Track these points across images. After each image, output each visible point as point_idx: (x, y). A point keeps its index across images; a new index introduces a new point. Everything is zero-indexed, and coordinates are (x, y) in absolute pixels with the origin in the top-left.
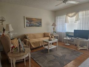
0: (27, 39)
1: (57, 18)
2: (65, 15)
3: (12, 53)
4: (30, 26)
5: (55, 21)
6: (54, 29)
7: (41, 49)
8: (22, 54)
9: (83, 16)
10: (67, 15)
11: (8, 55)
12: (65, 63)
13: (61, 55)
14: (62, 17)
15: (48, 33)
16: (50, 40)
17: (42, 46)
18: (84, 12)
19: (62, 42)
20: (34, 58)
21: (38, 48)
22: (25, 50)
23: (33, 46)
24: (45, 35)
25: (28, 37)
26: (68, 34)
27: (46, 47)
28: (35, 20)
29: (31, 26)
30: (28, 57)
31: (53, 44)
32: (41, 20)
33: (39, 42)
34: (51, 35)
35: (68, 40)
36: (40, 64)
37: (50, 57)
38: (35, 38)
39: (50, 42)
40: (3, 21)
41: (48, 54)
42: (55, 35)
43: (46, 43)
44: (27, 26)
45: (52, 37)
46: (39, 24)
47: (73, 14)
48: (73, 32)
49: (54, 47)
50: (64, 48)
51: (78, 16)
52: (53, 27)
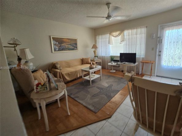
0: (58, 69)
1: (97, 37)
2: (109, 34)
3: (37, 92)
4: (59, 50)
5: (96, 41)
6: (95, 52)
7: (80, 80)
8: (54, 93)
9: (129, 35)
10: (110, 34)
11: (32, 97)
12: (112, 95)
13: (106, 85)
14: (104, 36)
15: (87, 59)
16: (91, 68)
17: (81, 77)
18: (130, 31)
19: (106, 68)
20: (71, 94)
21: (75, 79)
22: (57, 85)
23: (68, 78)
24: (83, 62)
25: (58, 66)
26: (112, 59)
27: (87, 78)
28: (68, 41)
29: (61, 49)
30: (64, 95)
31: (95, 72)
32: (76, 40)
33: (76, 72)
34: (91, 61)
35: (114, 66)
36: (81, 102)
37: (93, 90)
38: (69, 67)
39: (91, 71)
40: (17, 45)
41: (90, 86)
42: (97, 60)
43: (86, 73)
44: (55, 50)
45: (93, 64)
46: (73, 46)
47: (118, 33)
48: (119, 55)
49: (97, 76)
50: (110, 76)
51: (124, 35)
52: (94, 50)
